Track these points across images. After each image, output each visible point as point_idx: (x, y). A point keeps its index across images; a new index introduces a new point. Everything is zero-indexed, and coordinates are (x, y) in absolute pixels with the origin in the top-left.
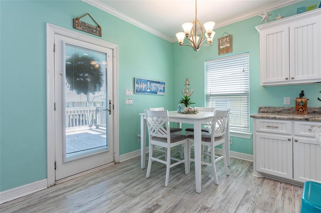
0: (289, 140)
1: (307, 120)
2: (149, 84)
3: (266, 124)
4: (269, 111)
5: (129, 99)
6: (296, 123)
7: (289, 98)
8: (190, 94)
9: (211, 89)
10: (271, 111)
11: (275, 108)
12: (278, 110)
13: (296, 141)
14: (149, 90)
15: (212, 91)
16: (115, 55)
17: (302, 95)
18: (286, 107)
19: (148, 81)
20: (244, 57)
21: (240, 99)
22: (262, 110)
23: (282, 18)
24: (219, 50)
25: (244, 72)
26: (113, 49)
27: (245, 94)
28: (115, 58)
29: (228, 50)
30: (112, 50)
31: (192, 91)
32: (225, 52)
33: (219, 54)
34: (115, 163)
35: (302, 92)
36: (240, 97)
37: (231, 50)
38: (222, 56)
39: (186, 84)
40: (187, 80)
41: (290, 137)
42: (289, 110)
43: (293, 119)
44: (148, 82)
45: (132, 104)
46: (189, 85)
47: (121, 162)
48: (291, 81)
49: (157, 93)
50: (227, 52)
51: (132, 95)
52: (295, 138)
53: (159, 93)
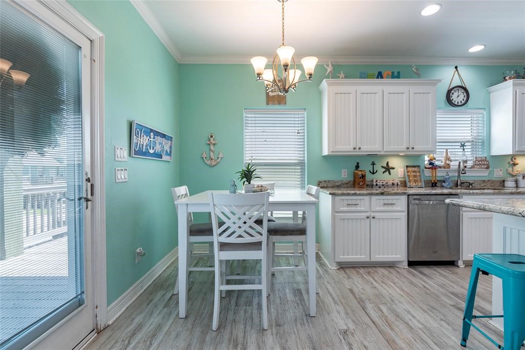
0: (368, 218)
1: (382, 194)
2: (152, 137)
3: (346, 202)
4: (328, 186)
5: (122, 170)
6: (374, 198)
7: (346, 170)
8: (218, 161)
9: (253, 155)
10: (331, 185)
11: (334, 182)
12: (337, 184)
13: (374, 218)
14: (152, 151)
15: (253, 158)
16: (96, 57)
17: (357, 167)
18: (345, 181)
19: (152, 131)
20: (298, 114)
21: (293, 170)
22: (321, 185)
23: (346, 77)
24: (267, 98)
25: (299, 134)
26: (91, 41)
27: (301, 164)
28: (96, 65)
29: (281, 100)
30: (89, 42)
31: (221, 156)
32: (276, 102)
33: (268, 104)
34: (99, 332)
35: (358, 163)
36: (293, 167)
37: (284, 102)
38: (271, 107)
39: (208, 142)
40: (212, 136)
41: (368, 214)
42: (347, 184)
43: (371, 194)
44: (152, 134)
45: (127, 180)
46: (216, 146)
47: (110, 323)
48: (358, 152)
49: (162, 158)
50: (279, 103)
51: (126, 160)
52: (373, 214)
53: (165, 158)
